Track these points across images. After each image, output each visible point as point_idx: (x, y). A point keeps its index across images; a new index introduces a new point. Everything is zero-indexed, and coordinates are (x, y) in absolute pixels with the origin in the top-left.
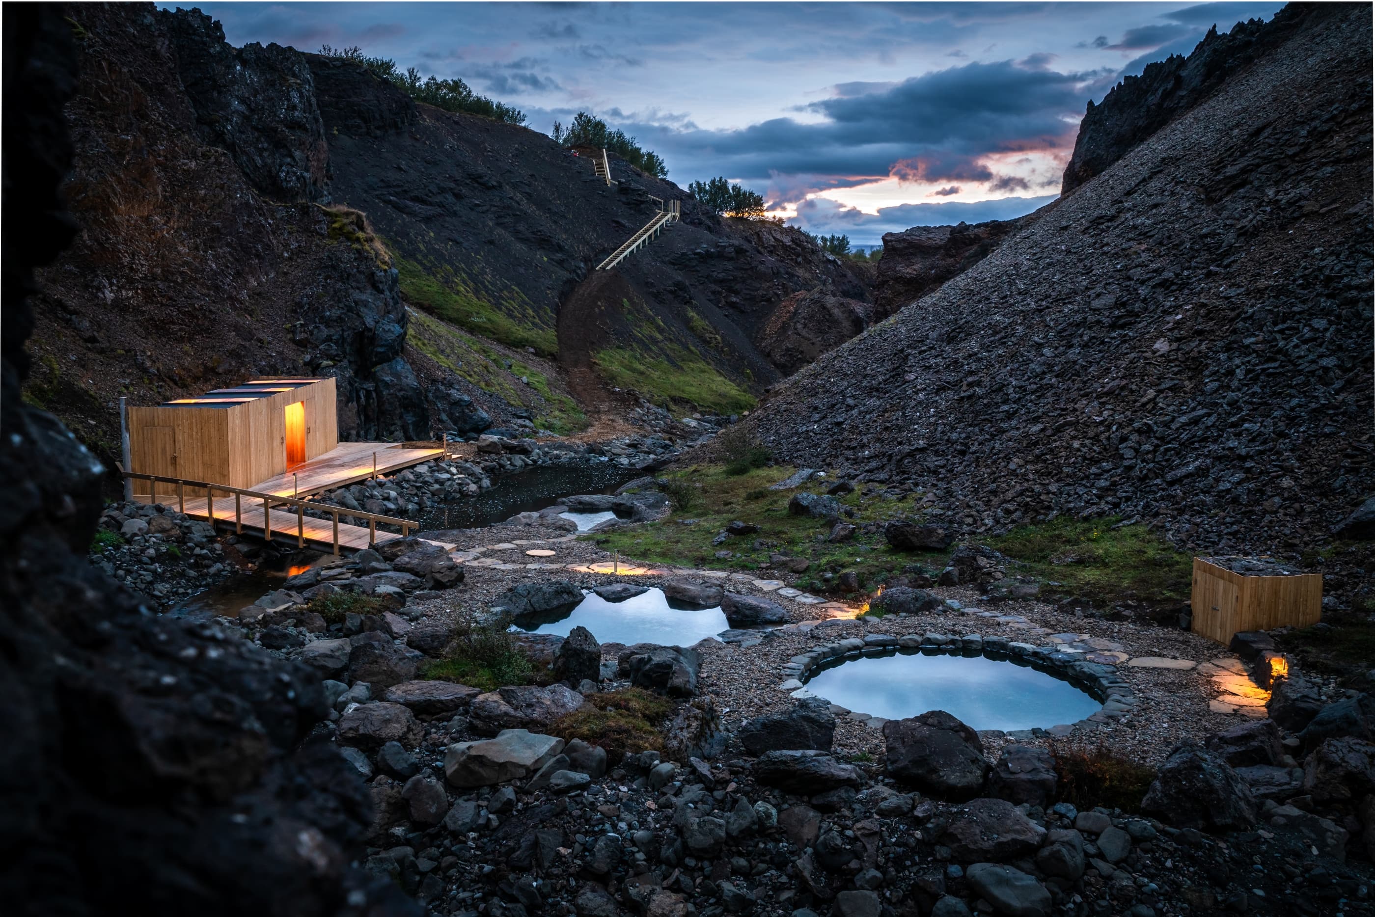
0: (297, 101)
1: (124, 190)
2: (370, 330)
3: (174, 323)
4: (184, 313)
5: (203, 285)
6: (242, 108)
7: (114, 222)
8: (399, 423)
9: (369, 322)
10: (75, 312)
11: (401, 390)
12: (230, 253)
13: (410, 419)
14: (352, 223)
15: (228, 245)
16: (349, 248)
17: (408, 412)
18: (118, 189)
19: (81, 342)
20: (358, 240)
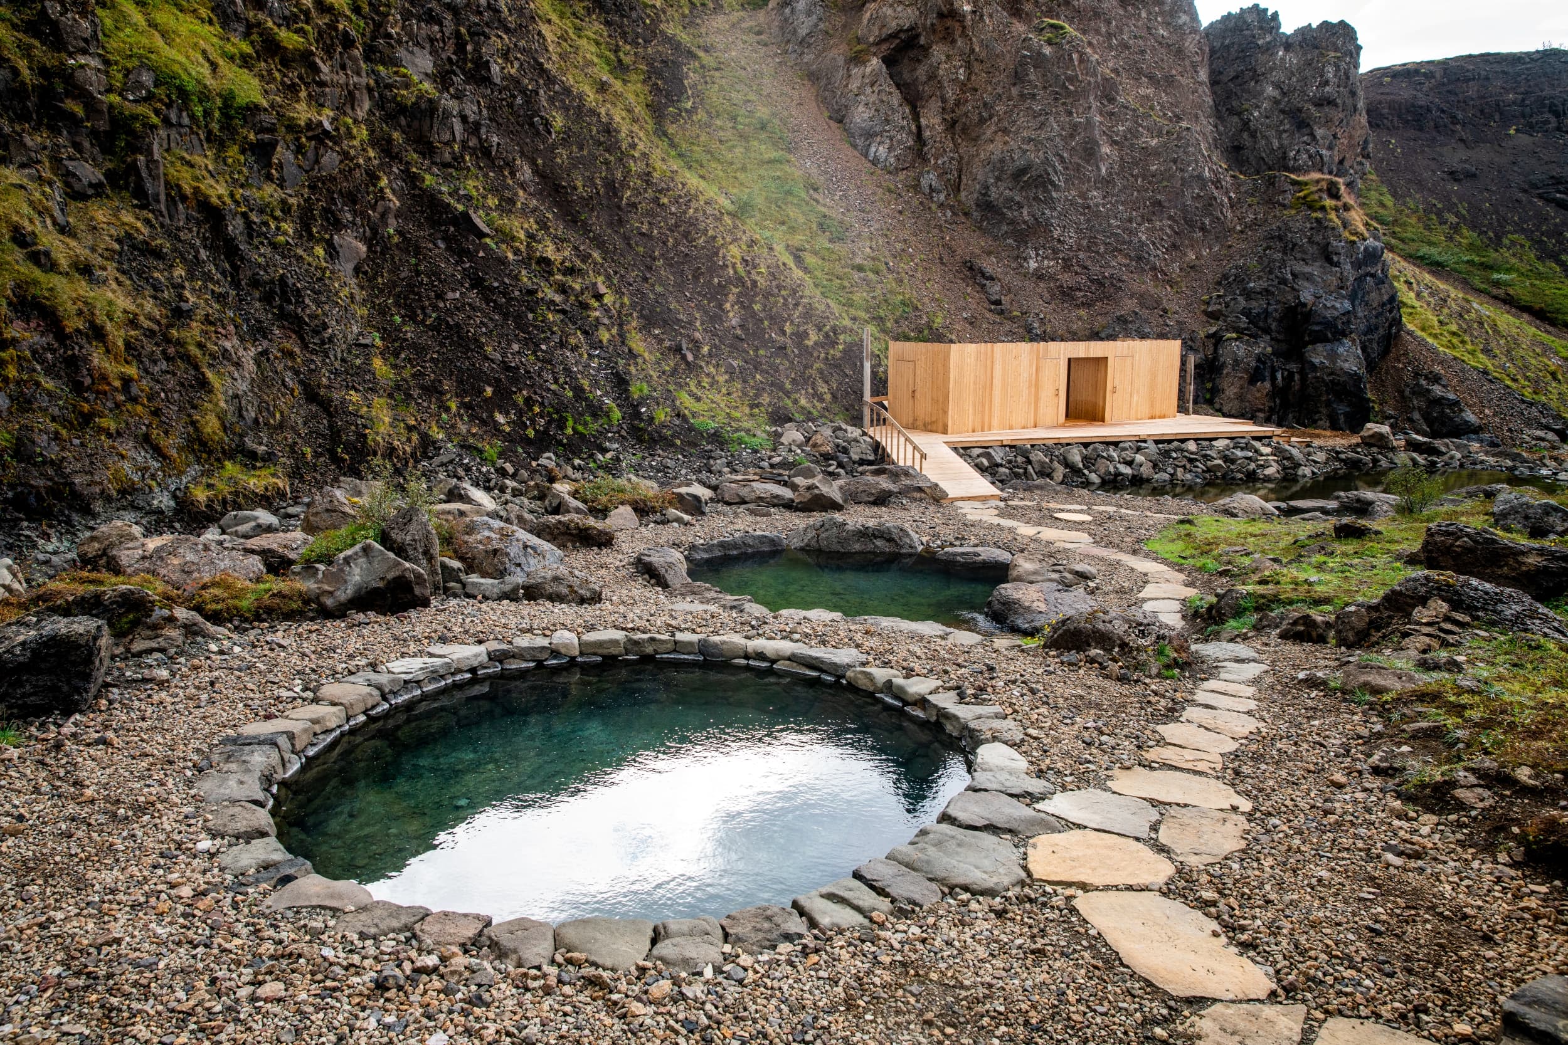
0: (1330, 75)
1: (1066, 168)
2: (1305, 305)
3: (1080, 290)
4: (1092, 281)
5: (1127, 256)
6: (1276, 93)
7: (1052, 198)
8: (1324, 410)
9: (1307, 296)
10: (991, 278)
11: (1332, 374)
12: (1170, 226)
13: (1342, 409)
14: (1320, 190)
15: (1170, 218)
16: (1308, 218)
17: (1341, 401)
18: (1060, 168)
19: (986, 305)
20: (1323, 208)
